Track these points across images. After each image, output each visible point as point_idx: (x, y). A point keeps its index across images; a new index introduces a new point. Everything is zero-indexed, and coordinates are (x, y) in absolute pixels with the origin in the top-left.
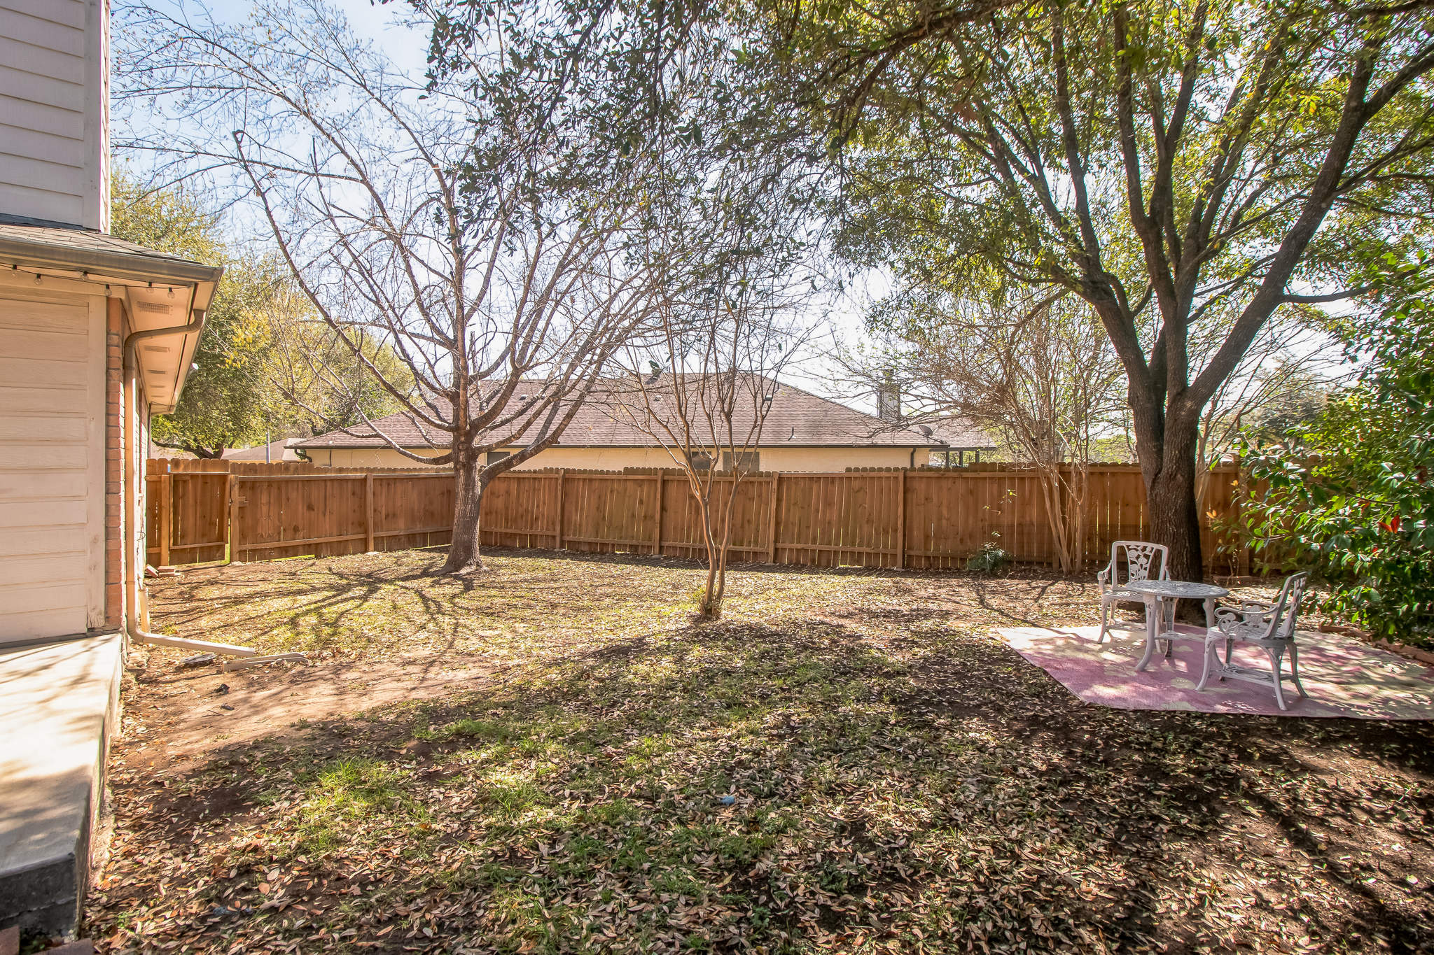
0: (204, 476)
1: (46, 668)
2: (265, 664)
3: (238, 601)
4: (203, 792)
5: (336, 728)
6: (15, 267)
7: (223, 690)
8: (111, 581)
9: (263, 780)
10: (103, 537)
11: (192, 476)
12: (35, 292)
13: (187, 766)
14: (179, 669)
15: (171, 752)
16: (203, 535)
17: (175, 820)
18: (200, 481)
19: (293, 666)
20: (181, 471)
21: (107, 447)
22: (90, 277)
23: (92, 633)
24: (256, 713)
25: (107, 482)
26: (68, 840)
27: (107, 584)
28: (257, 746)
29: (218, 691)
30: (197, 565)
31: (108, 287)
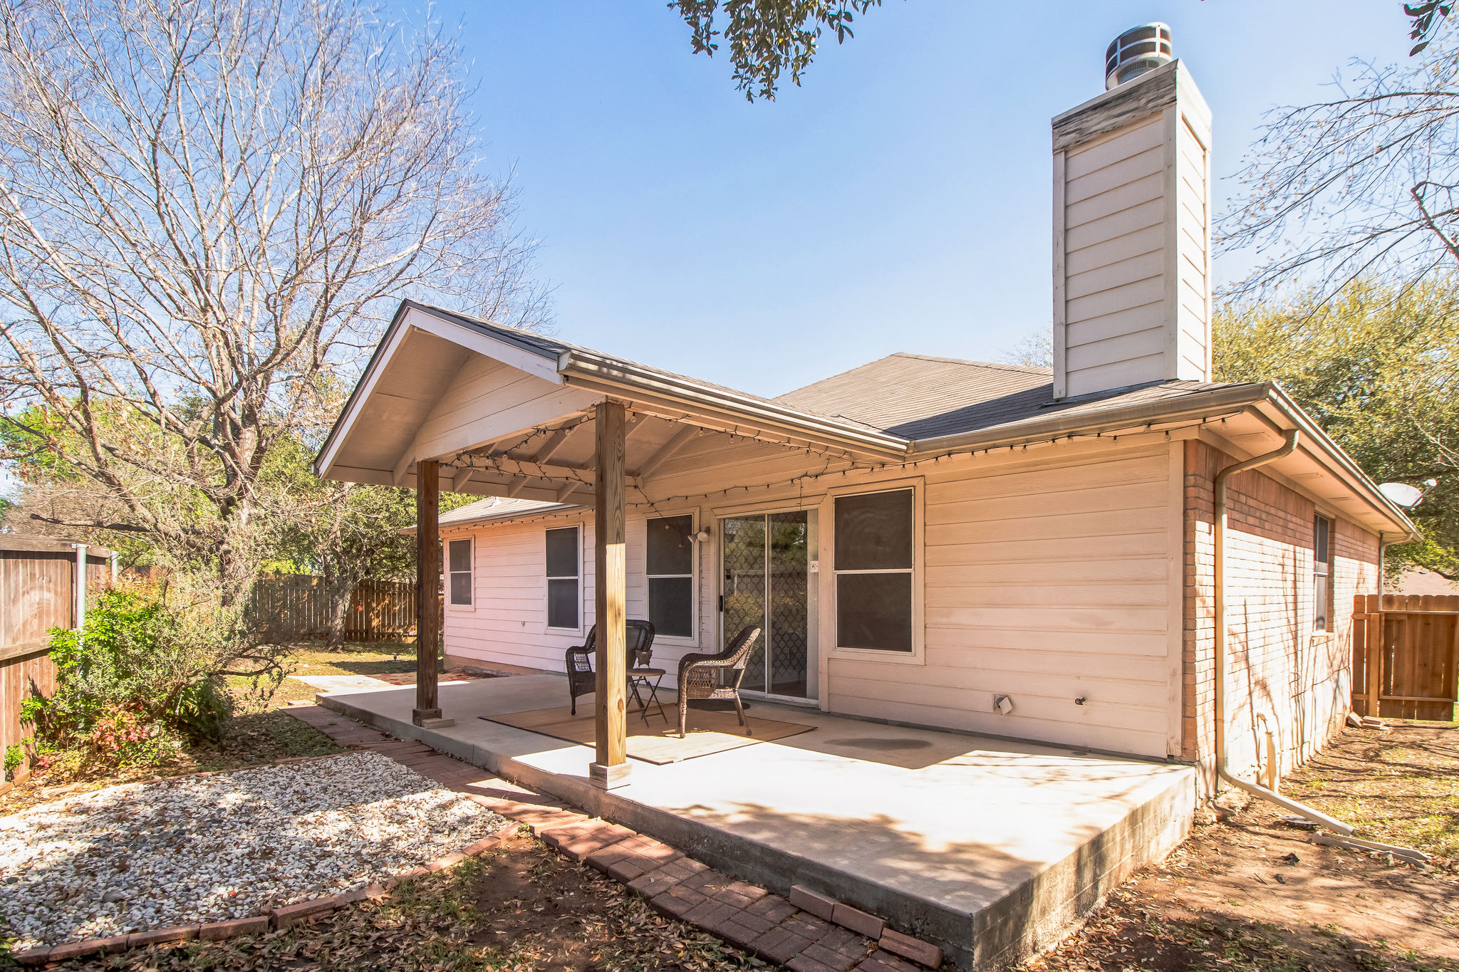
0: (1425, 616)
1: (1108, 779)
2: (1364, 851)
3: (1423, 772)
4: (1167, 942)
5: (1364, 954)
6: (1099, 435)
7: (1291, 860)
8: (1188, 714)
9: (1225, 961)
10: (1180, 671)
11: (1410, 616)
12: (1116, 453)
13: (1176, 914)
14: (1277, 825)
15: (1180, 894)
16: (1423, 687)
17: (1124, 950)
18: (1420, 623)
19: (1396, 866)
20: (1394, 609)
21: (1185, 585)
22: (1153, 427)
23: (1170, 760)
24: (1297, 898)
25: (1184, 618)
26: (976, 905)
27: (1184, 716)
28: (1252, 928)
29: (1287, 859)
30: (1416, 722)
31: (1167, 433)
